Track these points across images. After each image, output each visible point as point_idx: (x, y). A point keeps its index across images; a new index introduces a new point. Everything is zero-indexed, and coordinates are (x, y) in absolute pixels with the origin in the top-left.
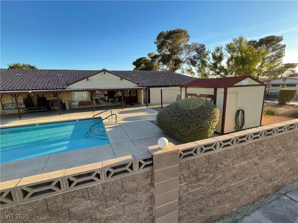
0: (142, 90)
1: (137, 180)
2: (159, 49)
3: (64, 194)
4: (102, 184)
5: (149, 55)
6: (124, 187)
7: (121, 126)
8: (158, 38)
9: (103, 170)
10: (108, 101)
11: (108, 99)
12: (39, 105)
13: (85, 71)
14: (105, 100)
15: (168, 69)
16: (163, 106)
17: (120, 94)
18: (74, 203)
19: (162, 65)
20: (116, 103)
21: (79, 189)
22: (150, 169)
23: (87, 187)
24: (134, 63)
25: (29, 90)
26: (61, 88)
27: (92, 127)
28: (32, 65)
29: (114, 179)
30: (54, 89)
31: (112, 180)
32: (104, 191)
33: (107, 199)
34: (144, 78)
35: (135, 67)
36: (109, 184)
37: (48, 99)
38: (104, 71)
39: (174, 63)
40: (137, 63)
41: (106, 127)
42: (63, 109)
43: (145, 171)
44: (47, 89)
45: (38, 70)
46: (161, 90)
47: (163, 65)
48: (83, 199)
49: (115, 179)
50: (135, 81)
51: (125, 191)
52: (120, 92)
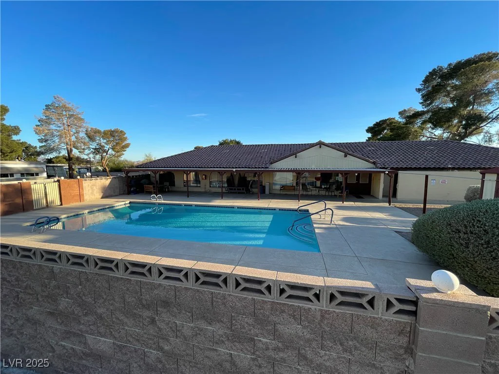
0: (382, 175)
1: (379, 329)
2: (425, 101)
3: (273, 302)
4: (321, 311)
5: (400, 113)
6: (355, 331)
7: (338, 228)
8: (427, 80)
9: (325, 289)
10: (320, 187)
11: (321, 185)
12: (239, 185)
13: (294, 145)
14: (316, 185)
15: (445, 135)
16: (428, 206)
17: (340, 178)
18: (282, 319)
19: (430, 130)
20: (332, 192)
21: (291, 303)
22: (410, 321)
23: (301, 305)
24: (369, 130)
25: (233, 168)
26: (263, 166)
27: (295, 221)
28: (237, 140)
29: (340, 311)
30: (256, 168)
31: (337, 311)
32: (321, 321)
33: (325, 336)
34: (388, 153)
35: (370, 135)
36: (332, 314)
37: (249, 179)
38: (320, 144)
39: (464, 122)
40: (375, 130)
41: (315, 225)
42: (262, 193)
43: (398, 319)
44: (249, 168)
45: (243, 146)
46: (427, 177)
47: (433, 129)
48: (293, 320)
49: (342, 311)
50: (369, 158)
51: (355, 338)
52: (340, 175)
